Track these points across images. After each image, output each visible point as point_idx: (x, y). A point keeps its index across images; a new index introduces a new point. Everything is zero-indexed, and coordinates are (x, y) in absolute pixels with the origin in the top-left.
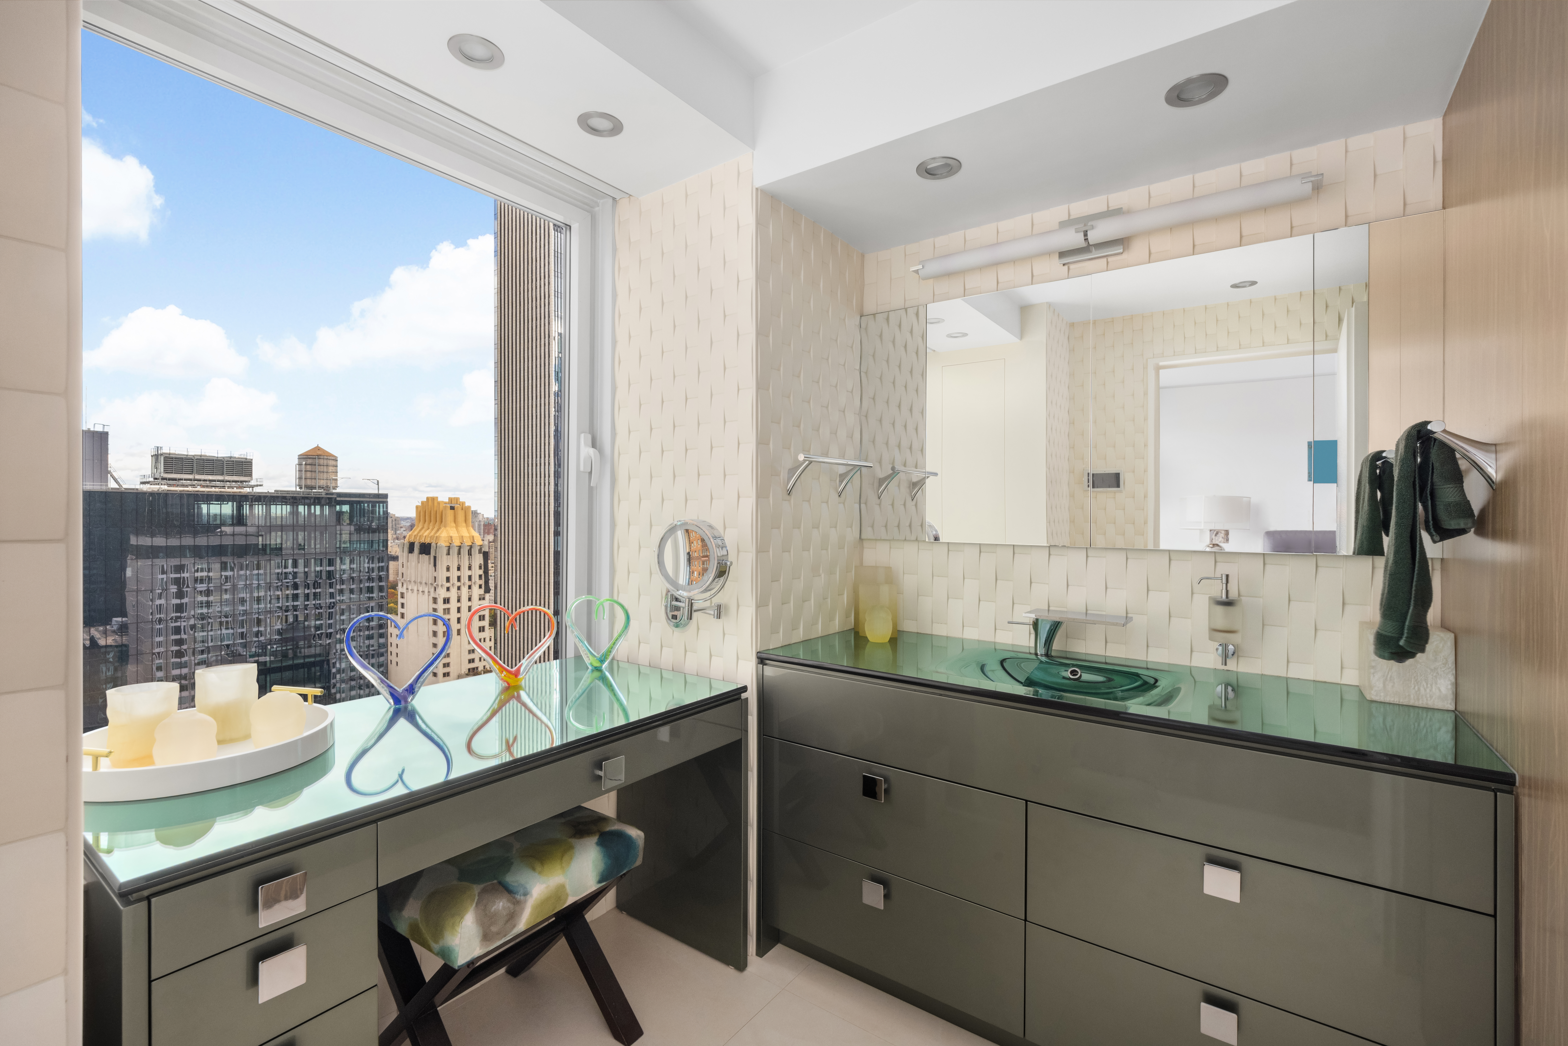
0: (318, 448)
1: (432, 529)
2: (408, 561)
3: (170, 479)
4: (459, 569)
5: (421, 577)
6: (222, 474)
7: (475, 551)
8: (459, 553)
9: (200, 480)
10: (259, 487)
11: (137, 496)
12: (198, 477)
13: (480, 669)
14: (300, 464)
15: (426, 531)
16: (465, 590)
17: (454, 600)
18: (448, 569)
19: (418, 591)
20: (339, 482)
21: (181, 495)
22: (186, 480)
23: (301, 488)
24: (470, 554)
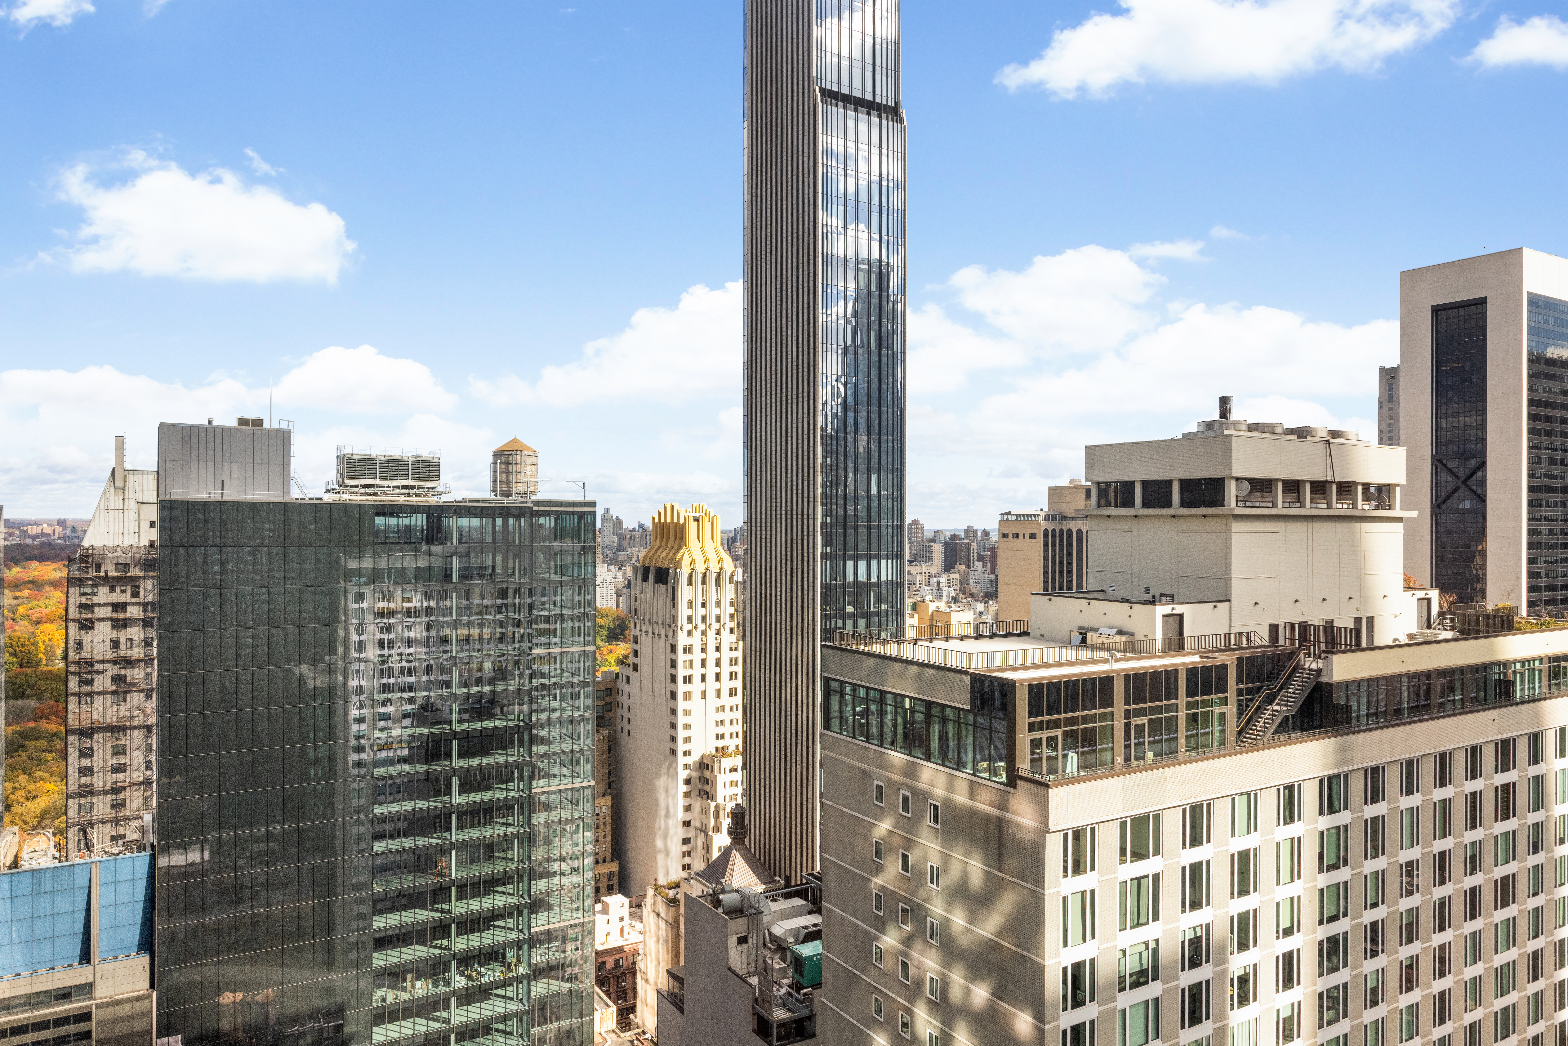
0: (515, 441)
1: (671, 549)
2: (642, 593)
3: (352, 486)
4: (704, 605)
5: (657, 616)
6: (407, 478)
7: (725, 579)
8: (704, 582)
9: (383, 487)
10: (447, 495)
11: (317, 508)
12: (381, 482)
13: (730, 749)
14: (495, 463)
15: (663, 551)
16: (711, 634)
17: (696, 649)
18: (690, 605)
19: (653, 633)
20: (540, 487)
21: (361, 506)
22: (369, 486)
23: (495, 495)
24: (718, 584)
